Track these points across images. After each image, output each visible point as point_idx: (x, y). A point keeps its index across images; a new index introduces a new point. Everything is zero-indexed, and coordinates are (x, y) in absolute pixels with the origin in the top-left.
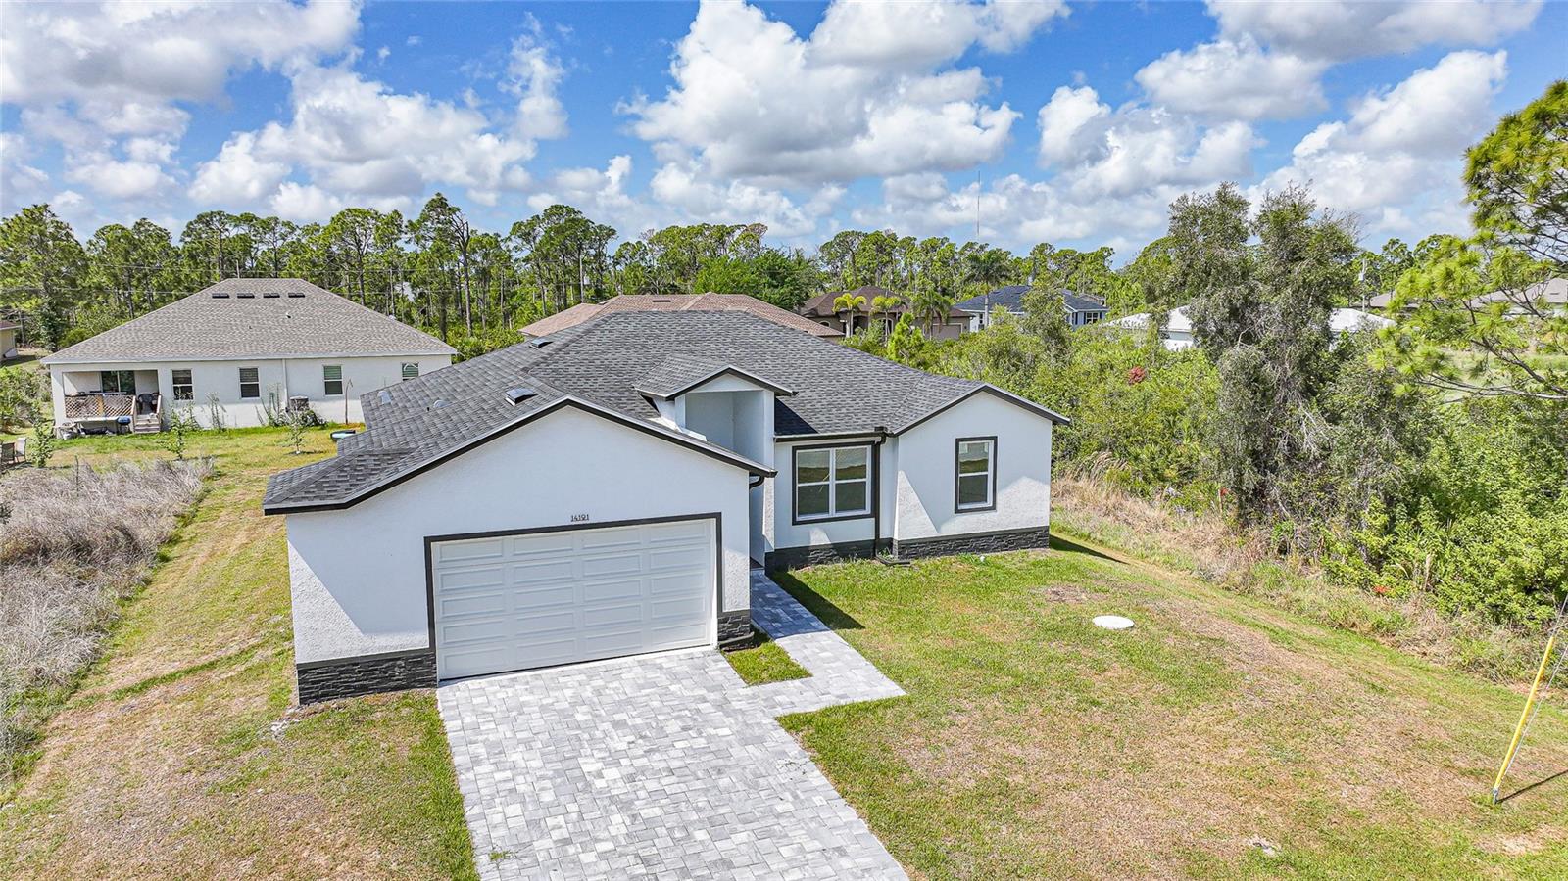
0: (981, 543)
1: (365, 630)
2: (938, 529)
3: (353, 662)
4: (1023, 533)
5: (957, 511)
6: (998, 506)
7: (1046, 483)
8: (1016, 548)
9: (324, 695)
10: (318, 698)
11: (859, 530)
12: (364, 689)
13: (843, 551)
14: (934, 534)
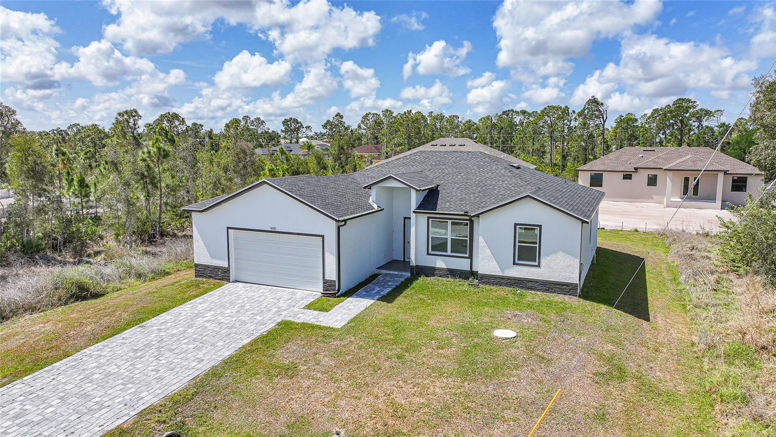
0: (530, 284)
1: (212, 257)
2: (502, 271)
3: (208, 266)
4: (560, 285)
5: (514, 263)
6: (542, 266)
7: (575, 257)
8: (553, 292)
9: (201, 276)
10: (200, 276)
11: (462, 264)
12: (210, 277)
13: (453, 273)
14: (501, 274)
